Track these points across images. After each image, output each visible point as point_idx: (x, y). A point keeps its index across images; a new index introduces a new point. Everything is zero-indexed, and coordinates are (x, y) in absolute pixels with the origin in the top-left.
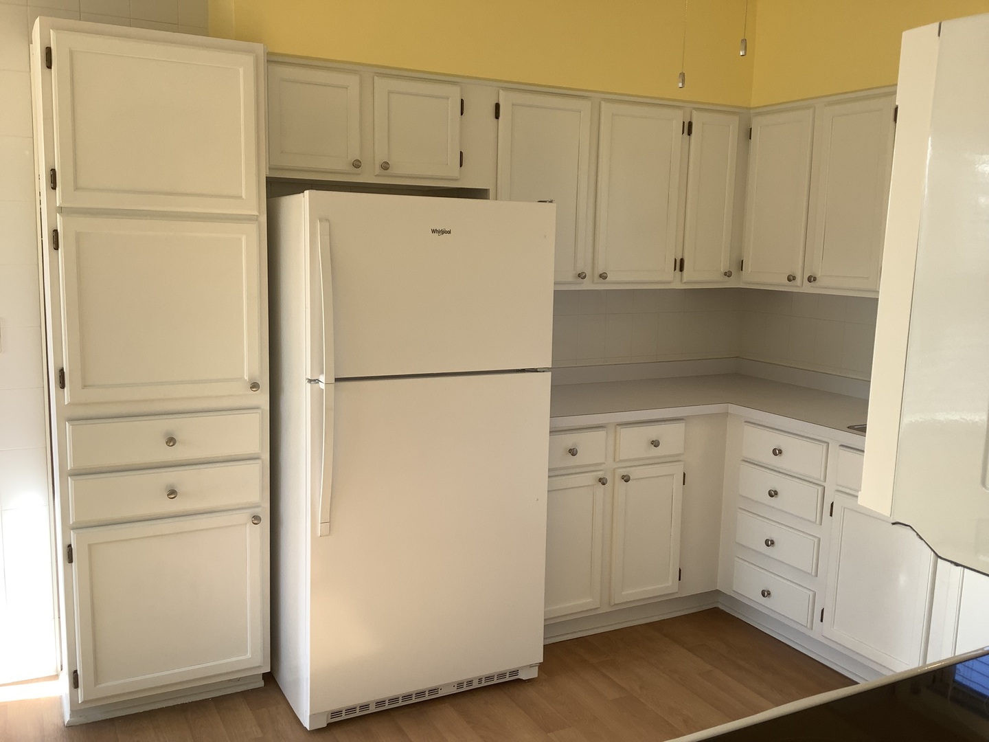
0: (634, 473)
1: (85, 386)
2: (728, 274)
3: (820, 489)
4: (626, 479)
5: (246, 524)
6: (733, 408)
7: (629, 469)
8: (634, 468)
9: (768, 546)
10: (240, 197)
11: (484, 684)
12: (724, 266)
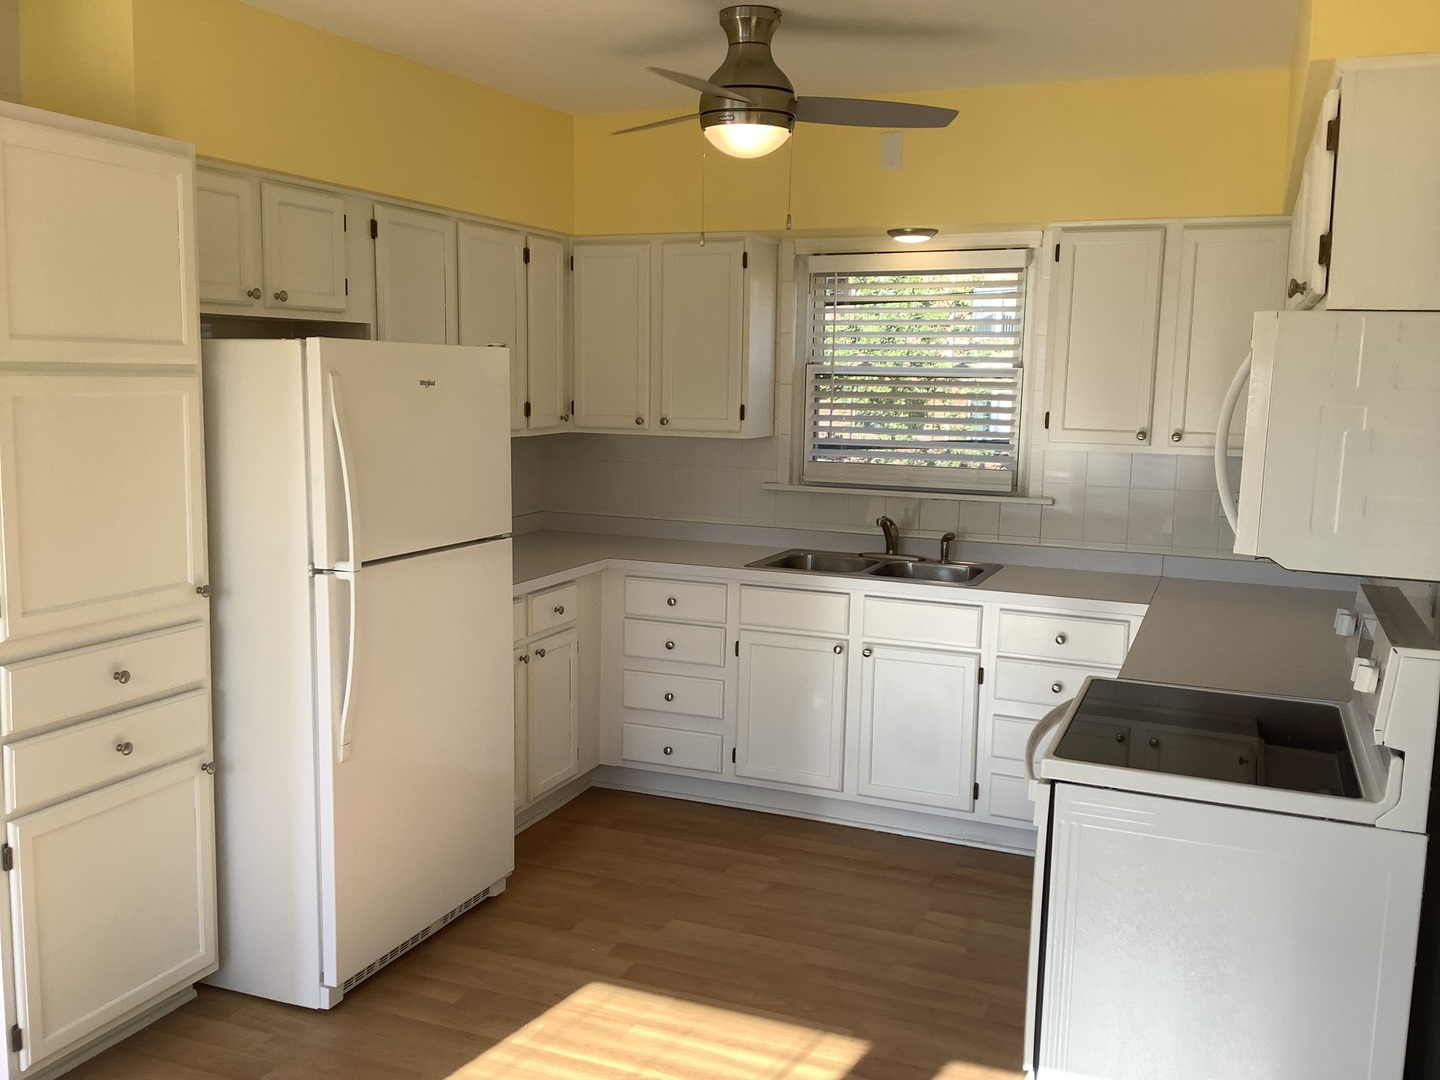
0: (546, 645)
1: (24, 614)
2: (564, 418)
3: (723, 631)
4: (541, 653)
5: (194, 778)
6: (612, 563)
7: (539, 643)
8: (545, 641)
9: (668, 700)
10: (179, 343)
11: (464, 911)
12: (560, 410)
